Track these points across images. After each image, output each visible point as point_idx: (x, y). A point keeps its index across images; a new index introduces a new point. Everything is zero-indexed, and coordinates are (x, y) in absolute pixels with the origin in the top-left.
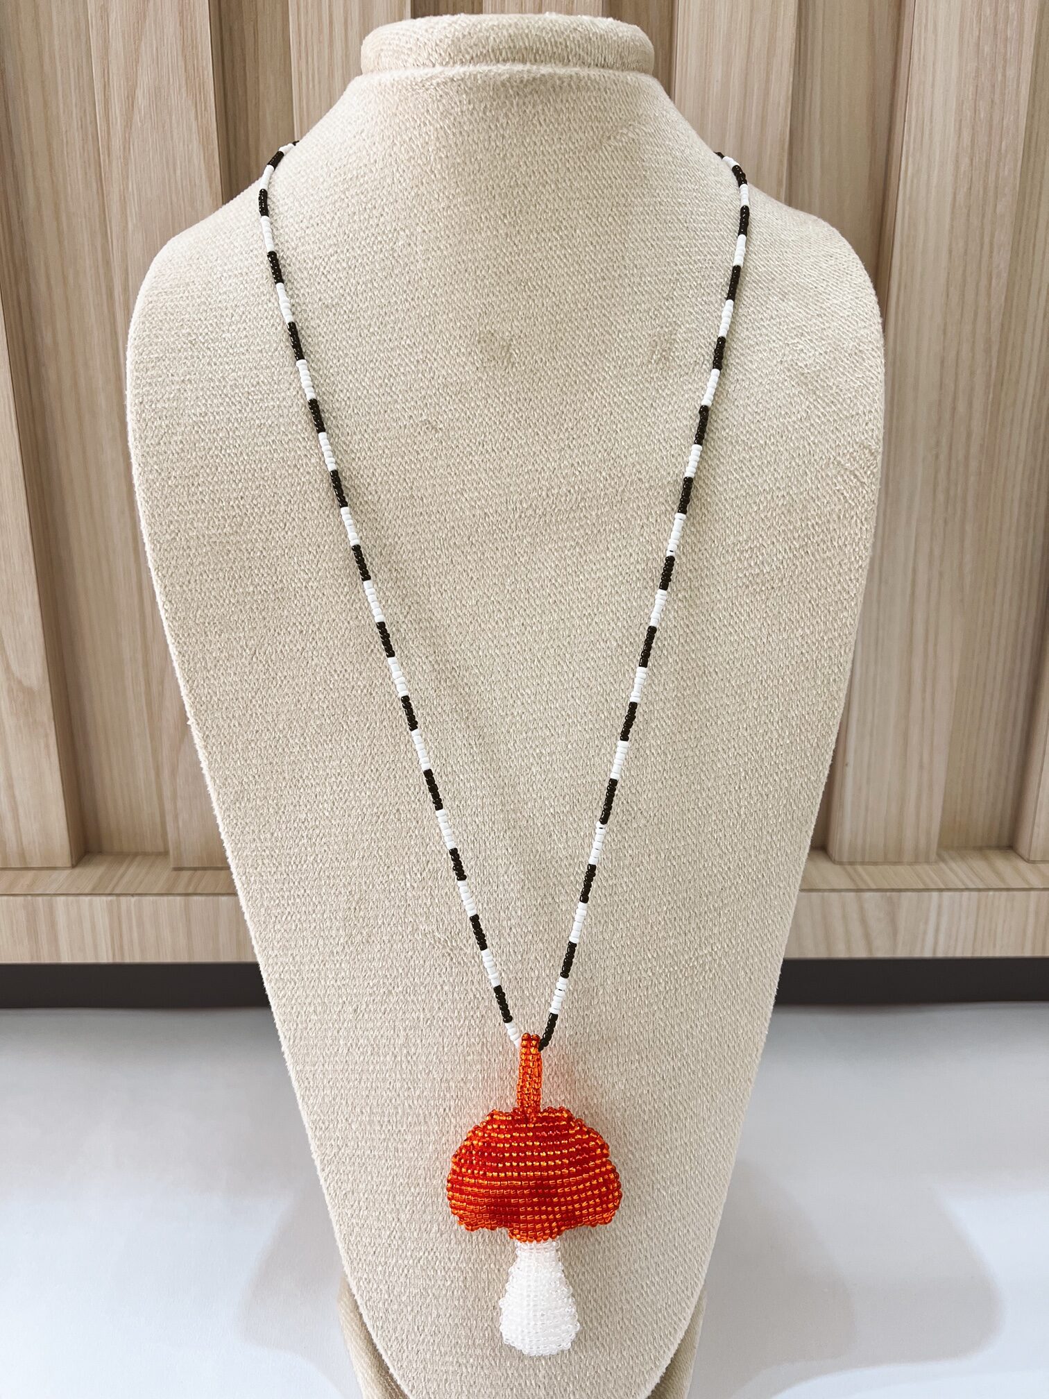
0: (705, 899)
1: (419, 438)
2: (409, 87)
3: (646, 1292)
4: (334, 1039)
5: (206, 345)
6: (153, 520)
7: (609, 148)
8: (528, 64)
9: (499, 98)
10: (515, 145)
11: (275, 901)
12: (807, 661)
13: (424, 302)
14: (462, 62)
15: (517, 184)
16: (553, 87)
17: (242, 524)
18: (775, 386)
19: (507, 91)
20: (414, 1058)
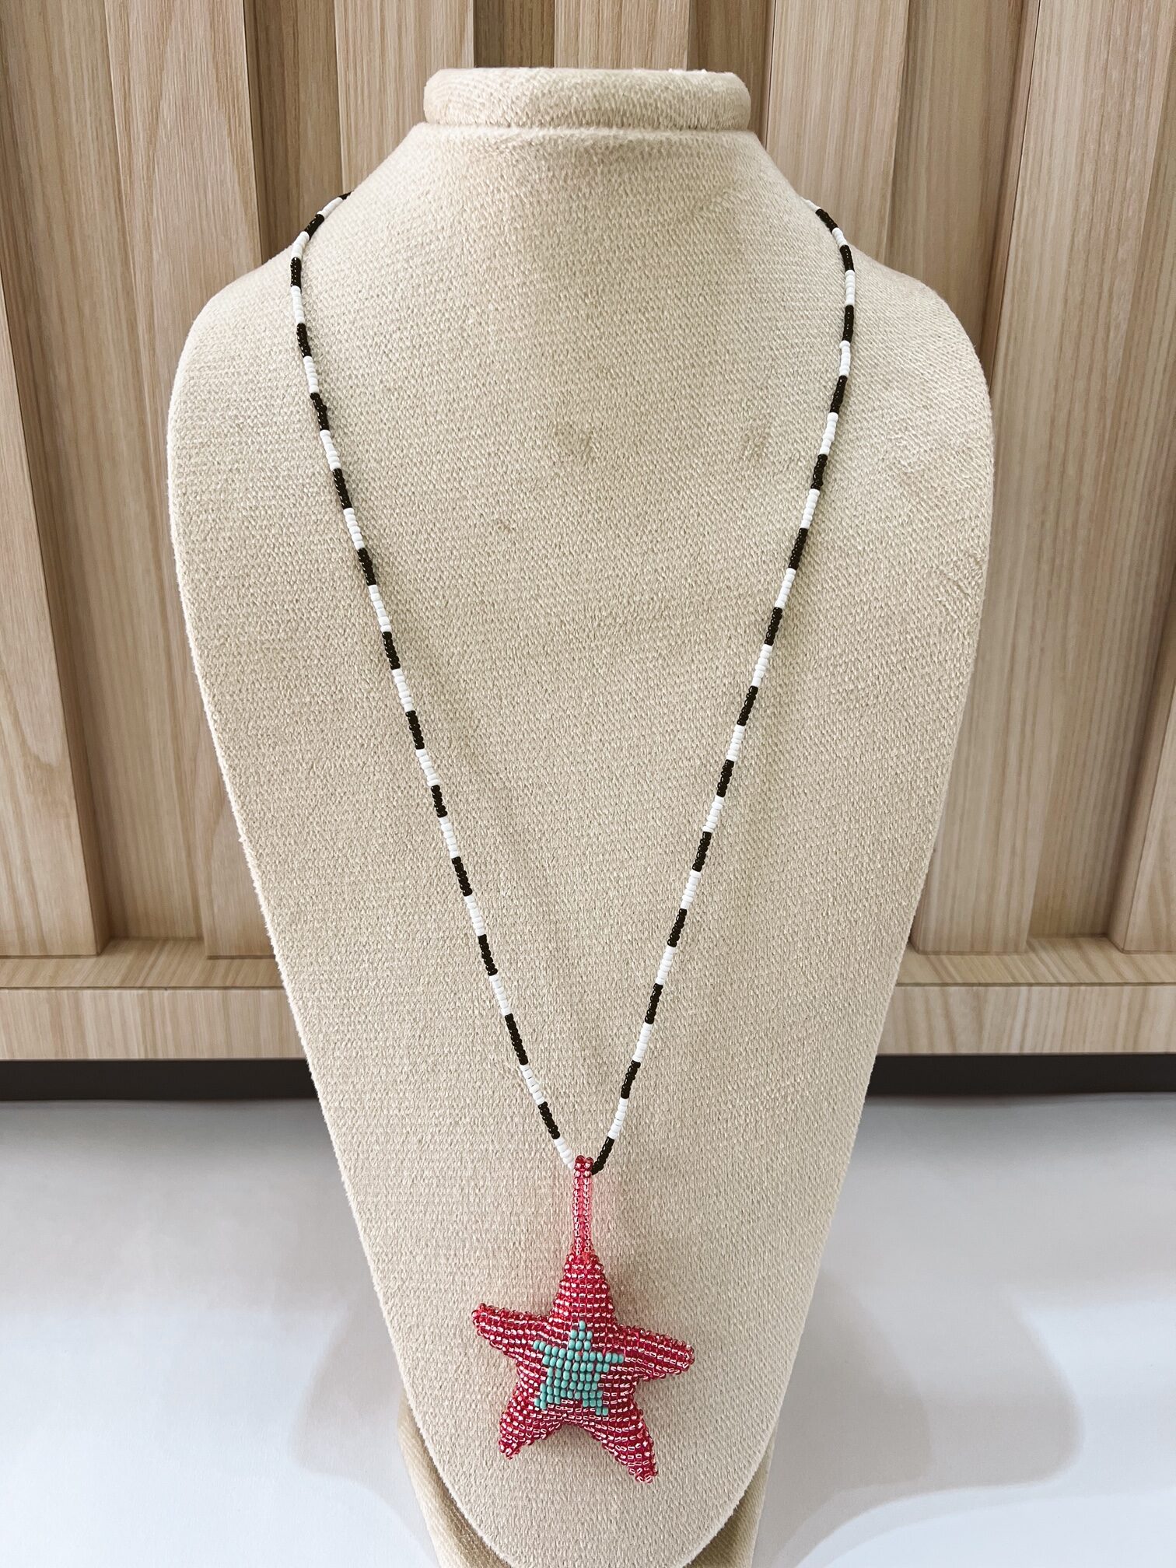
0: (789, 1029)
1: (490, 539)
2: (481, 148)
3: (721, 1427)
4: (398, 1170)
5: (255, 429)
6: (200, 624)
7: (701, 220)
8: (615, 128)
9: (582, 165)
10: (599, 217)
11: (334, 1027)
12: (902, 782)
13: (497, 388)
14: (542, 124)
15: (600, 261)
16: (641, 153)
17: (297, 630)
18: (875, 487)
19: (591, 158)
20: (483, 1191)
